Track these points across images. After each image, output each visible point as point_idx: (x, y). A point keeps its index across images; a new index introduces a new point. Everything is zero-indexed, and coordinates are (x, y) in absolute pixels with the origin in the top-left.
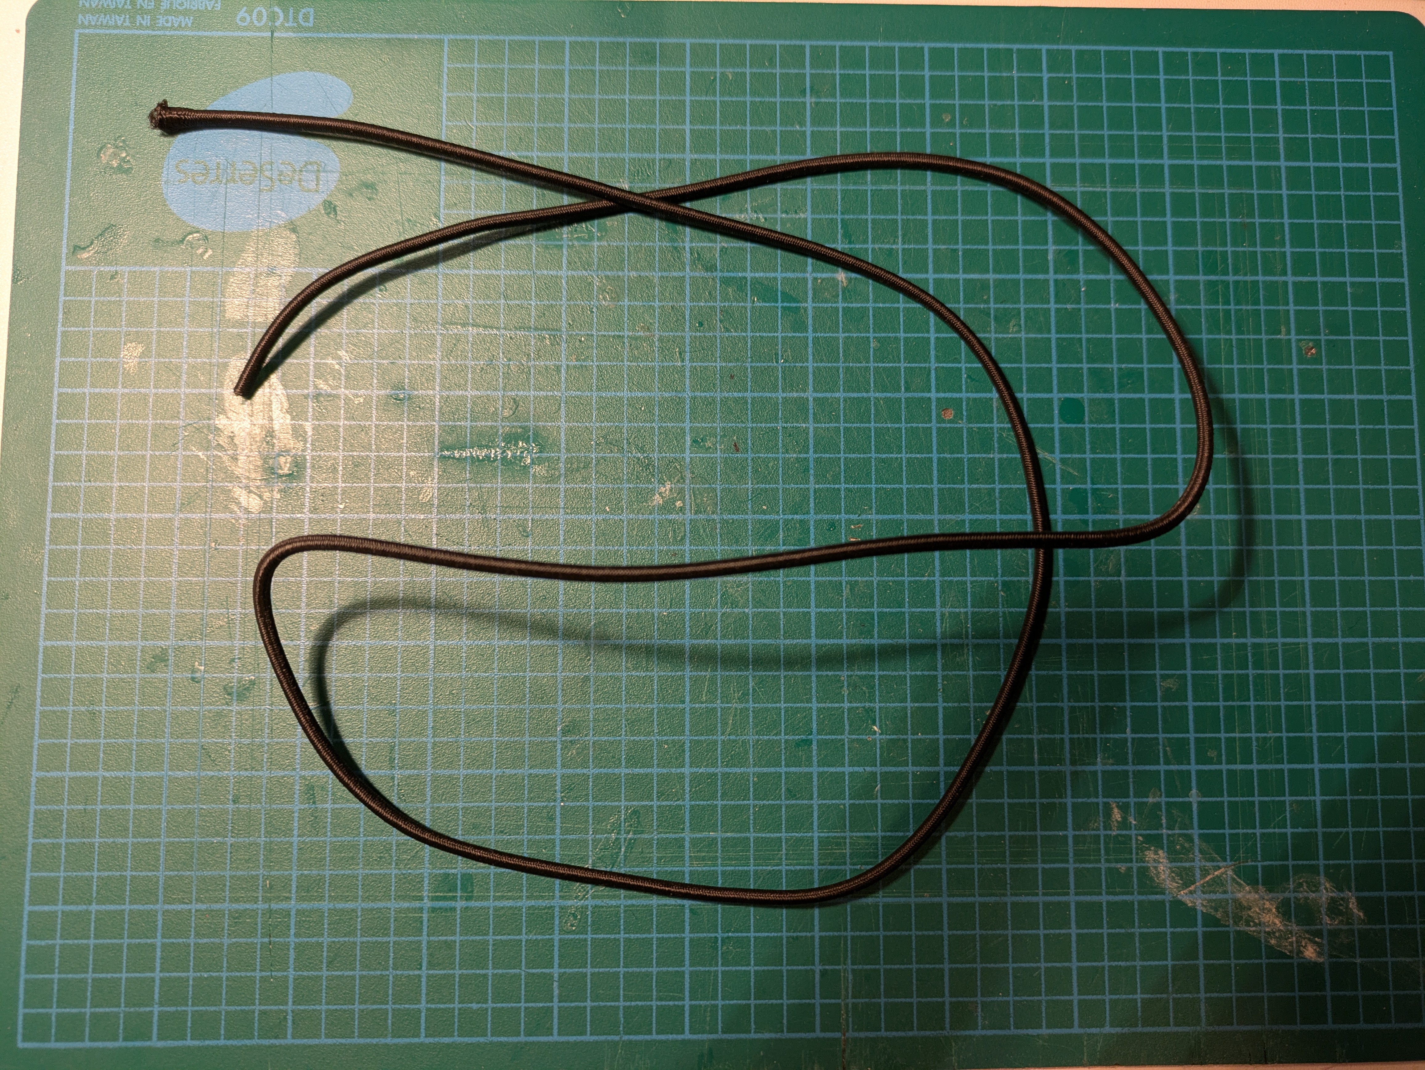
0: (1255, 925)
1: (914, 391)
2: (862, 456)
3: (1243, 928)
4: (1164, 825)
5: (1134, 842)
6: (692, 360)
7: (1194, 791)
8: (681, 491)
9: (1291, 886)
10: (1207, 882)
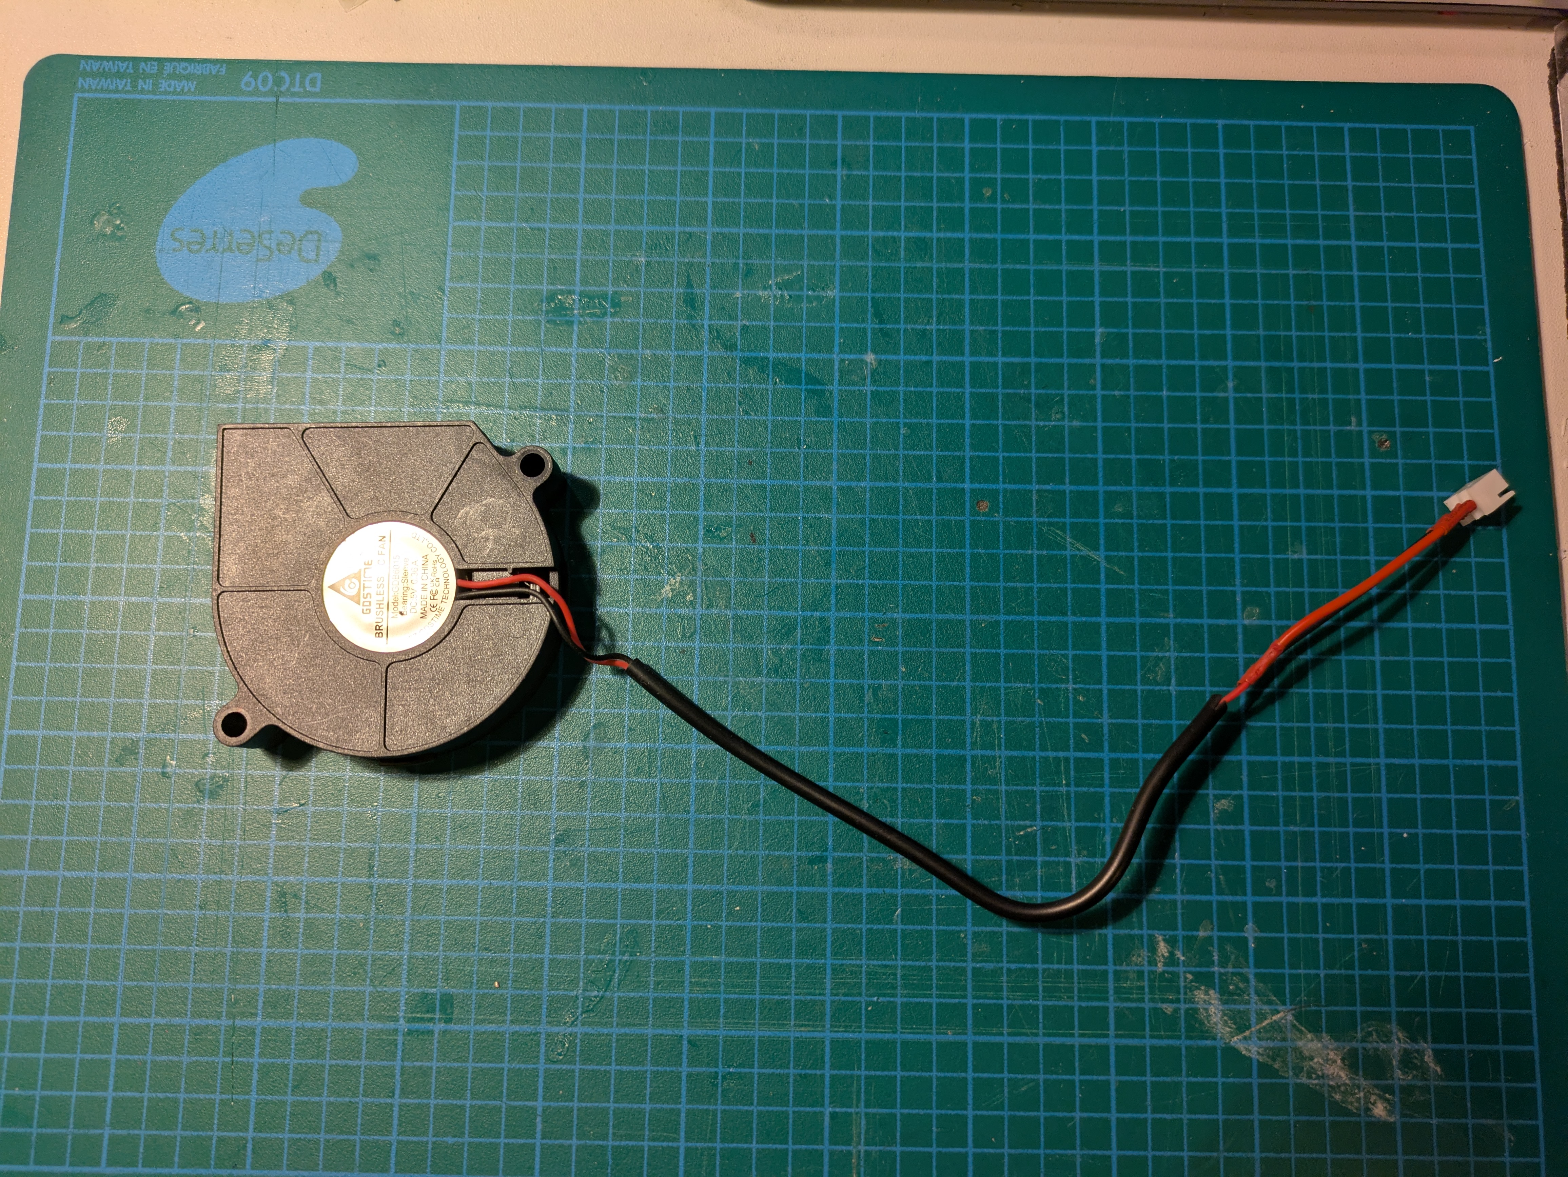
0: (1318, 1077)
1: (947, 481)
2: (888, 550)
3: (1304, 1080)
4: (1216, 962)
5: (1182, 979)
6: (707, 444)
7: (1250, 925)
8: (692, 584)
9: (1359, 1035)
10: (1264, 1028)
